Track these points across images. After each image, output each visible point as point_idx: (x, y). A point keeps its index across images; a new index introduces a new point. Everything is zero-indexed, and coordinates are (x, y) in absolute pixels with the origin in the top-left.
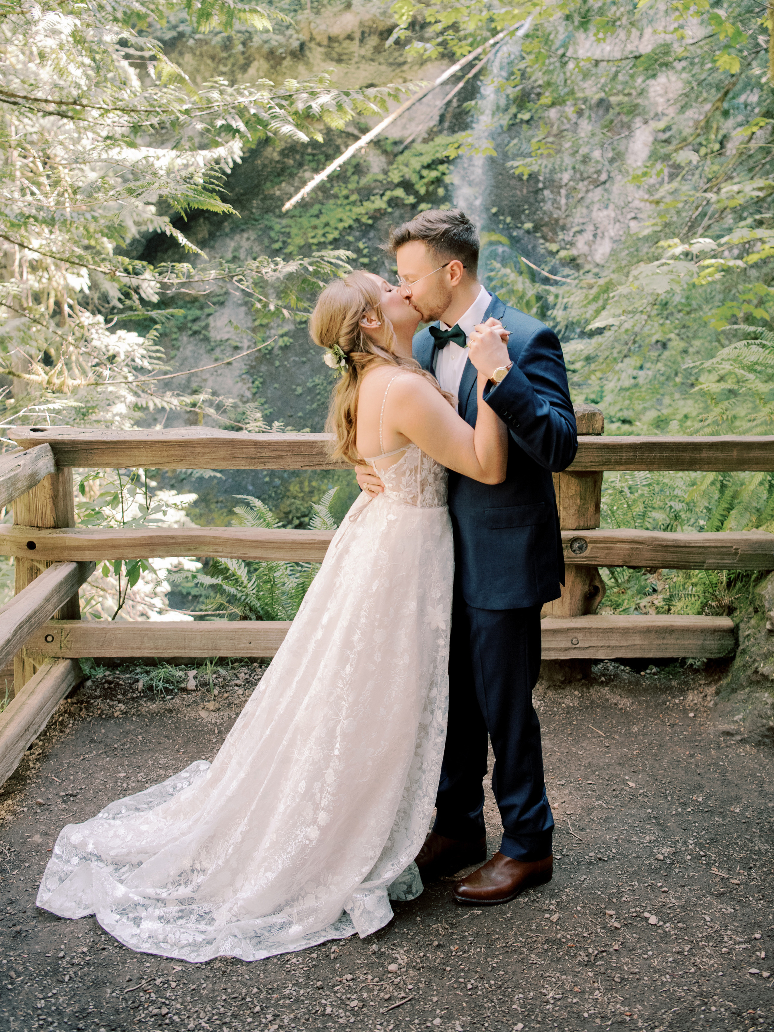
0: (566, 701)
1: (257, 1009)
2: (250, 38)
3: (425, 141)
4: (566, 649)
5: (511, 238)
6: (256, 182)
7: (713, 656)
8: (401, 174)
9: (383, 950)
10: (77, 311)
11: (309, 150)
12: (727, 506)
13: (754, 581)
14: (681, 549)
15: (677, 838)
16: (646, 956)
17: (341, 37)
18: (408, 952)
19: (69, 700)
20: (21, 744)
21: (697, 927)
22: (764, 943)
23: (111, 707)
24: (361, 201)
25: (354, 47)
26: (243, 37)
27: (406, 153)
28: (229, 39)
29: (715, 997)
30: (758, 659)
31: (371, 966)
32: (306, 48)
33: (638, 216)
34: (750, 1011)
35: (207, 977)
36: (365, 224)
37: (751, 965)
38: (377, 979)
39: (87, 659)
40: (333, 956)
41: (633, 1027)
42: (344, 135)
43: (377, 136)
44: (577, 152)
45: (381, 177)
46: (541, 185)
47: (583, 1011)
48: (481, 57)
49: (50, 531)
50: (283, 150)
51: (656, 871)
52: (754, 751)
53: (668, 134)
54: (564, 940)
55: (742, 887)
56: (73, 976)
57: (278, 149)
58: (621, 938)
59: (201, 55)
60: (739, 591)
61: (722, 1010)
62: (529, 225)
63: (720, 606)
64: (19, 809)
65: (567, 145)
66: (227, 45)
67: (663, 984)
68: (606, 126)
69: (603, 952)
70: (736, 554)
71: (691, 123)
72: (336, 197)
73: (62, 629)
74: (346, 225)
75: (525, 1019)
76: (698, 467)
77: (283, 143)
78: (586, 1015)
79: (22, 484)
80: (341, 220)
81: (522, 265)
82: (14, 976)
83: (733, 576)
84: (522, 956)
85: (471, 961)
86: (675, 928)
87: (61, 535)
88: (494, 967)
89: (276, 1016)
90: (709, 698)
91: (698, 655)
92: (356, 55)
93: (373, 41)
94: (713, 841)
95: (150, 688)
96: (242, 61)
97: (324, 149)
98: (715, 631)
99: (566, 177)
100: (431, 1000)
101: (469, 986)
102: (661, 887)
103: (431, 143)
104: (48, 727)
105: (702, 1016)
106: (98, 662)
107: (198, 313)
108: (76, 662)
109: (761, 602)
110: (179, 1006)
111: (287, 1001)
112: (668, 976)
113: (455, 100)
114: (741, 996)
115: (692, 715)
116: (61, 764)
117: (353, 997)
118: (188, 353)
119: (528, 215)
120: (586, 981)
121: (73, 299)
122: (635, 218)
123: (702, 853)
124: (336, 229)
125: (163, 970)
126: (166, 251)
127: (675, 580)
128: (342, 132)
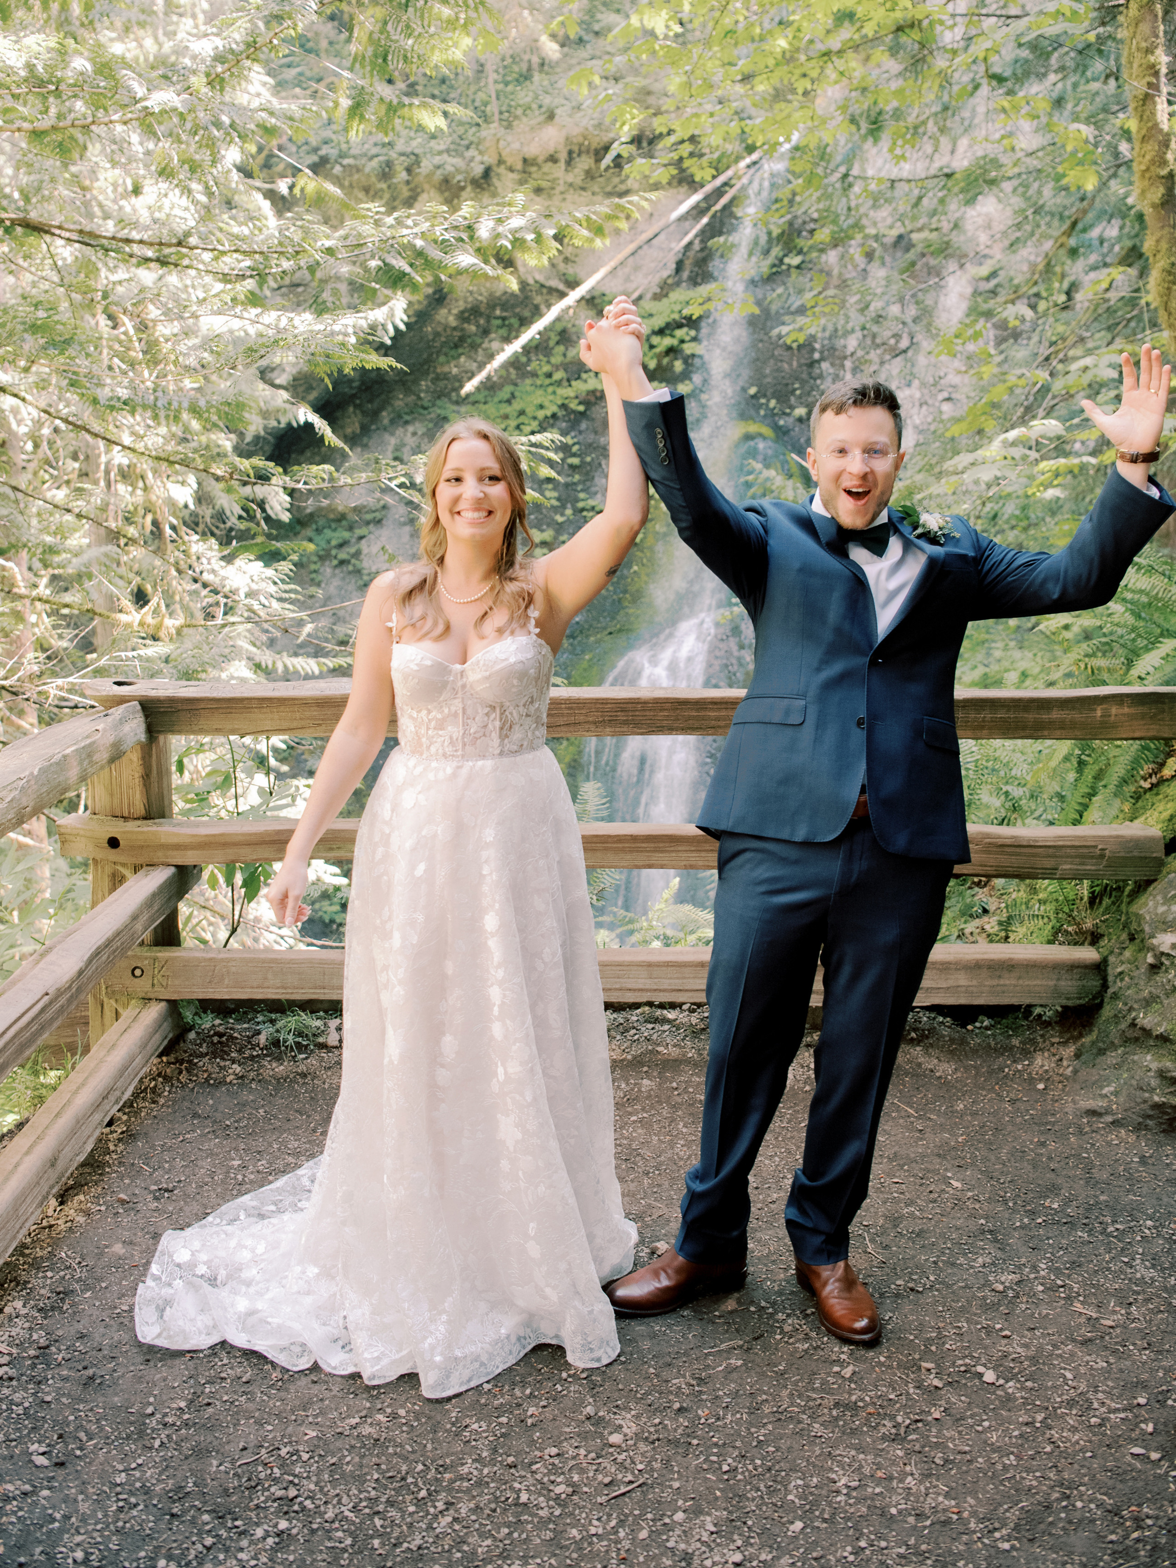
1: (423, 1493)
2: (418, 163)
3: (657, 297)
5: (777, 428)
6: (425, 356)
7: (1070, 1003)
9: (601, 1414)
10: (183, 534)
11: (498, 312)
12: (1088, 790)
13: (1129, 896)
14: (1023, 850)
15: (1023, 1260)
16: (980, 1428)
17: (540, 160)
18: (637, 1417)
19: (165, 1059)
20: (97, 1117)
21: (1054, 1387)
22: (1151, 1411)
23: (222, 1068)
24: (568, 380)
25: (558, 171)
26: (407, 161)
28: (389, 164)
29: (1082, 1488)
30: (1136, 1006)
31: (584, 1436)
32: (492, 174)
33: (953, 396)
34: (1133, 1508)
35: (353, 1447)
36: (574, 412)
37: (1134, 1442)
38: (593, 1455)
39: (190, 1002)
40: (530, 1421)
41: (961, 1528)
42: (545, 291)
43: (590, 291)
44: (867, 307)
46: (817, 356)
47: (889, 1506)
48: (733, 182)
49: (139, 822)
50: (462, 312)
51: (994, 1306)
52: (1132, 1138)
53: (993, 283)
54: (861, 1404)
55: (1118, 1331)
56: (165, 1440)
57: (455, 311)
58: (943, 1402)
59: (351, 186)
60: (1107, 910)
61: (1093, 1506)
62: (801, 411)
63: (1080, 932)
64: (95, 1208)
65: (853, 299)
66: (386, 172)
67: (1006, 1468)
68: (906, 270)
69: (917, 1421)
70: (1102, 856)
71: (1025, 268)
72: (534, 375)
73: (155, 959)
74: (549, 414)
75: (806, 1516)
76: (1046, 733)
77: (461, 303)
78: (894, 1511)
79: (103, 756)
80: (541, 407)
81: (792, 464)
82: (84, 1439)
83: (1097, 889)
84: (801, 1426)
85: (728, 1431)
86: (1023, 1388)
87: (154, 828)
88: (760, 1442)
89: (449, 1504)
90: (1065, 1063)
91: (1049, 1002)
92: (561, 182)
93: (585, 163)
94: (1075, 1265)
95: (276, 1043)
96: (405, 193)
97: (517, 310)
98: (1073, 967)
99: (852, 343)
100: (671, 1487)
101: (725, 1468)
102: (1001, 1330)
103: (665, 300)
104: (136, 1095)
105: (1063, 1515)
106: (206, 1006)
107: (346, 535)
108: (173, 1005)
109: (1139, 925)
110: (312, 1487)
111: (465, 1484)
112: (1012, 1457)
113: (697, 242)
114: (1120, 1486)
115: (1041, 1086)
116: (153, 1147)
117: (559, 1480)
118: (332, 589)
119: (800, 397)
120: (893, 1463)
121: (177, 518)
122: (948, 399)
123: (1059, 1282)
124: (535, 418)
125: (290, 1436)
126: (302, 452)
127: (1014, 895)
128: (542, 286)
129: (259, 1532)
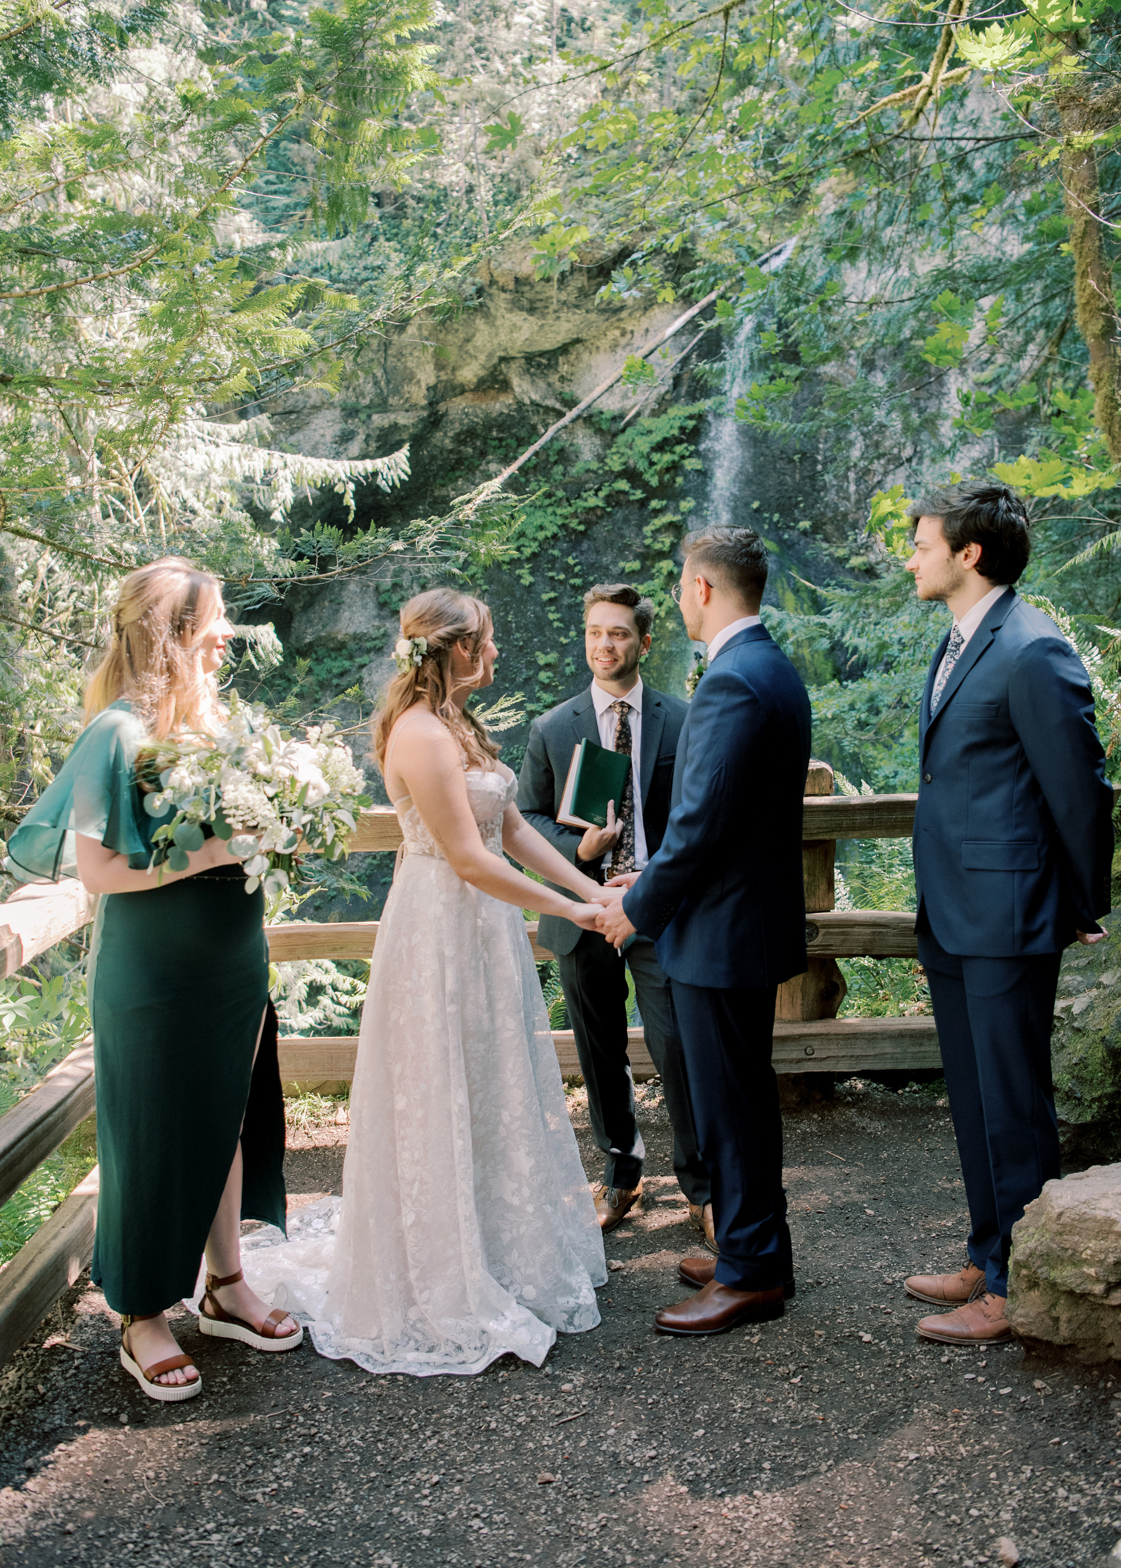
0: (802, 1126)
1: (415, 1426)
3: (655, 414)
4: (799, 1061)
5: (781, 542)
6: (422, 480)
8: (623, 460)
11: (494, 434)
17: (534, 279)
18: (586, 1374)
24: (569, 499)
25: (552, 290)
27: (629, 431)
31: (542, 1387)
32: (485, 295)
36: (574, 530)
38: (549, 1398)
41: (824, 1428)
42: (541, 410)
43: (586, 410)
45: (594, 465)
46: (819, 467)
47: (772, 1418)
50: (458, 435)
51: (883, 1293)
54: (763, 1359)
57: (451, 434)
58: (827, 1355)
61: (926, 1411)
62: (805, 524)
67: (866, 1392)
74: (549, 534)
75: (709, 1426)
77: (457, 425)
78: (775, 1421)
80: (541, 528)
84: (713, 1374)
85: (656, 1379)
86: (892, 1344)
88: (680, 1384)
89: (435, 1433)
92: (555, 300)
93: (578, 280)
97: (515, 431)
99: (855, 454)
100: (607, 1414)
101: (651, 1401)
103: (663, 416)
107: (347, 664)
110: (329, 1427)
111: (448, 1420)
113: (693, 357)
117: (521, 1414)
119: (804, 510)
124: (535, 539)
125: (311, 1396)
128: (538, 405)
129: (289, 1456)
